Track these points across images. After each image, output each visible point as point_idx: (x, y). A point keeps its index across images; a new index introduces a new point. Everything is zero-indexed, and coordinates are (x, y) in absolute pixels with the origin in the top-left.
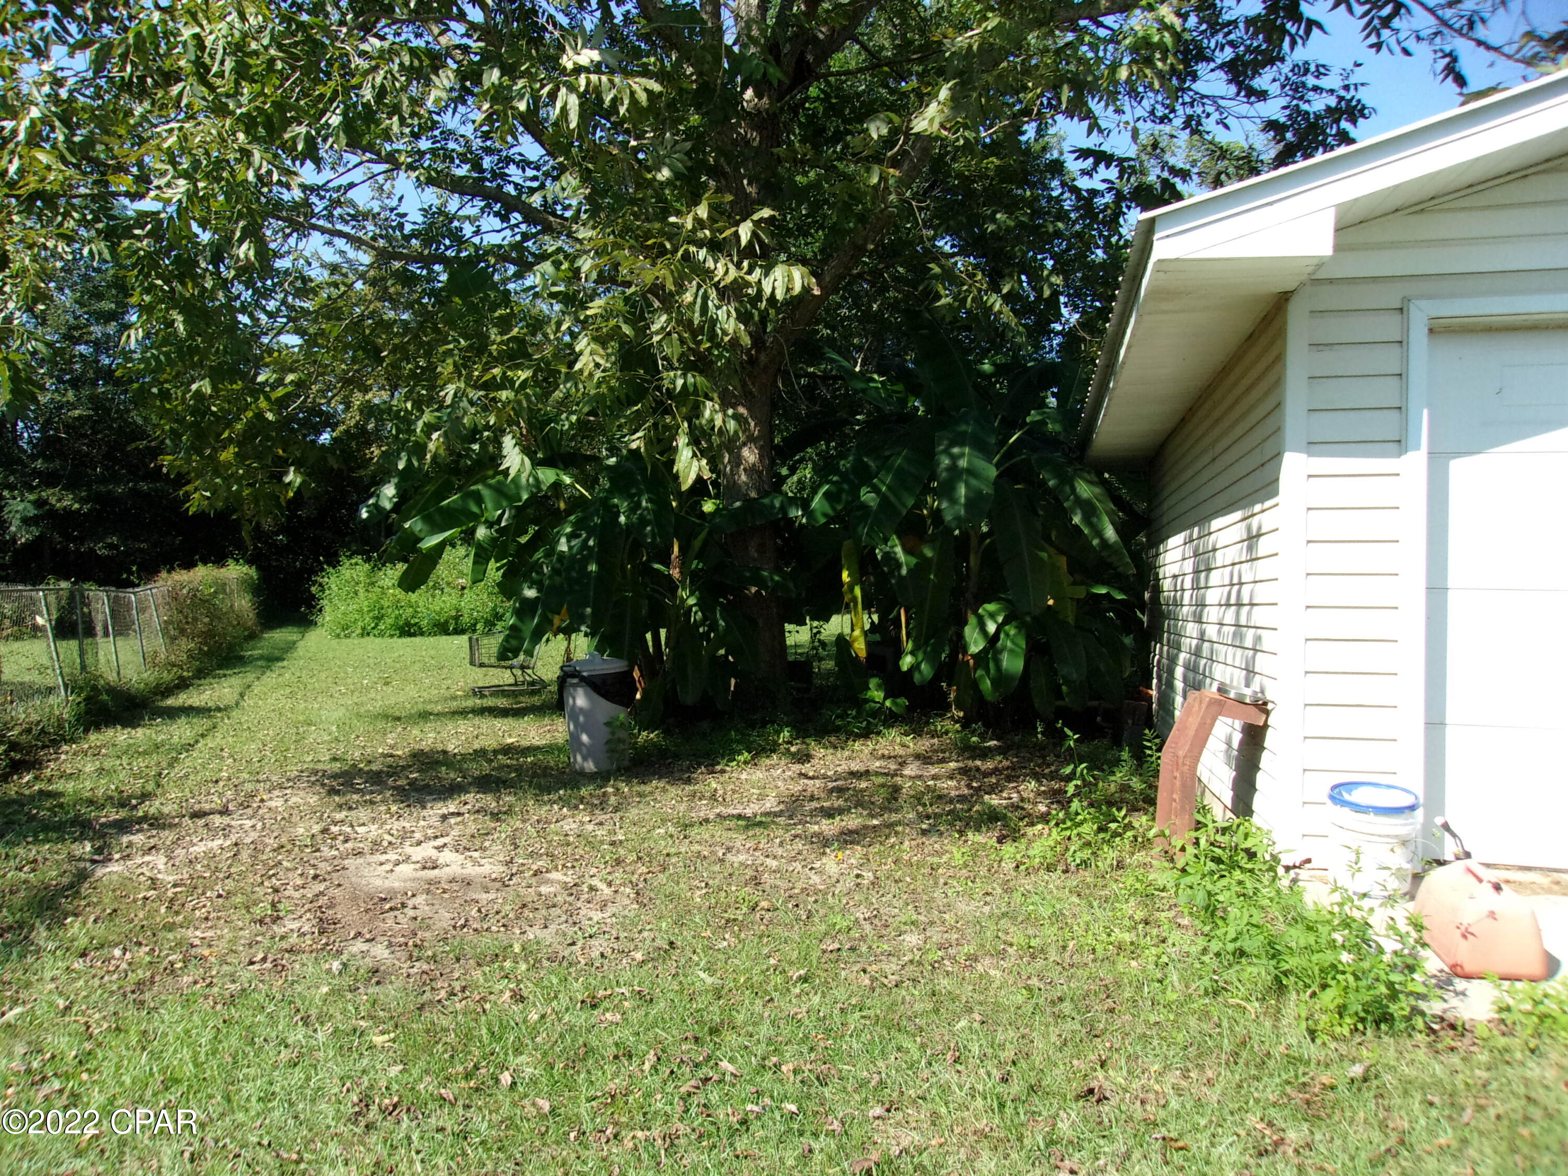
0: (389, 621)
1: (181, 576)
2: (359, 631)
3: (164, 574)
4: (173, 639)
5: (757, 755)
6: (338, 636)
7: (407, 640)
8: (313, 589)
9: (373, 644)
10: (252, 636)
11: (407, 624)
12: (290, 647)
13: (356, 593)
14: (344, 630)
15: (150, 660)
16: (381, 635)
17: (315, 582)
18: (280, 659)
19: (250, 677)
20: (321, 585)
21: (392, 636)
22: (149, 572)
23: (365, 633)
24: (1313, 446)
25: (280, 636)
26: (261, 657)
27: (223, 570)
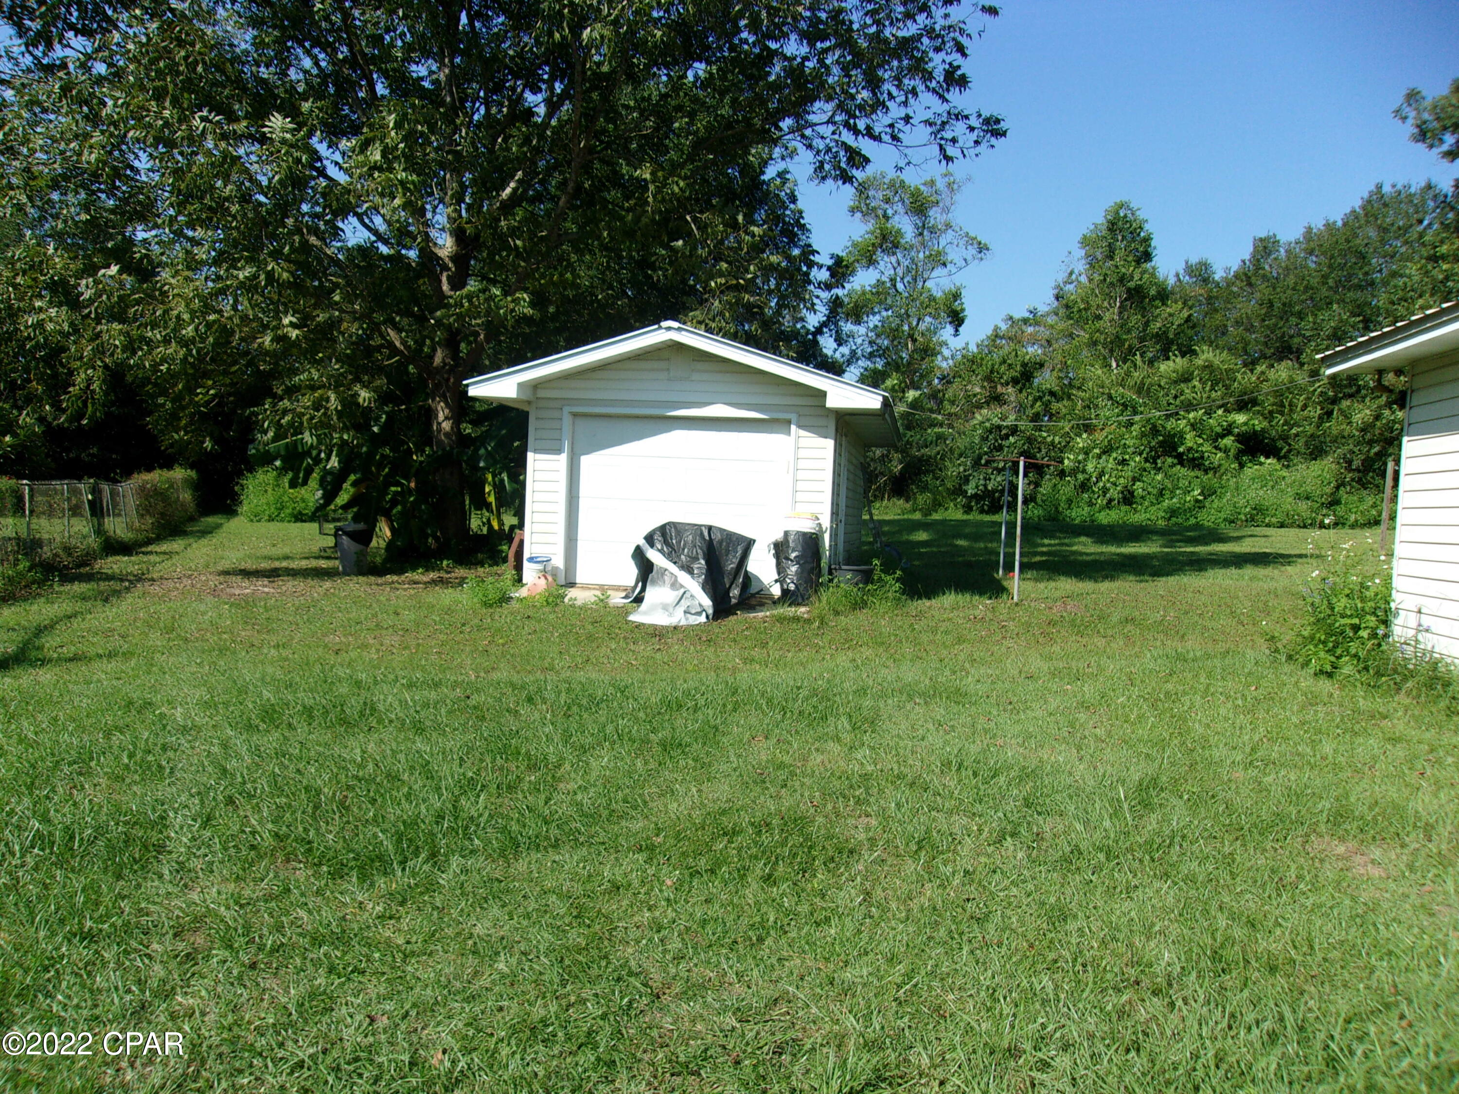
0: (288, 511)
1: (146, 477)
2: (267, 518)
3: (136, 476)
4: (142, 515)
5: (427, 570)
6: (252, 521)
7: (299, 524)
8: (236, 488)
9: (274, 526)
10: (192, 519)
11: (300, 513)
12: (219, 526)
13: (266, 491)
14: (256, 517)
15: (130, 527)
16: (282, 521)
17: (237, 483)
18: (211, 532)
19: (192, 540)
20: (242, 486)
21: (289, 521)
22: (128, 474)
23: (271, 519)
24: (535, 451)
25: (211, 520)
26: (198, 531)
27: (172, 472)
